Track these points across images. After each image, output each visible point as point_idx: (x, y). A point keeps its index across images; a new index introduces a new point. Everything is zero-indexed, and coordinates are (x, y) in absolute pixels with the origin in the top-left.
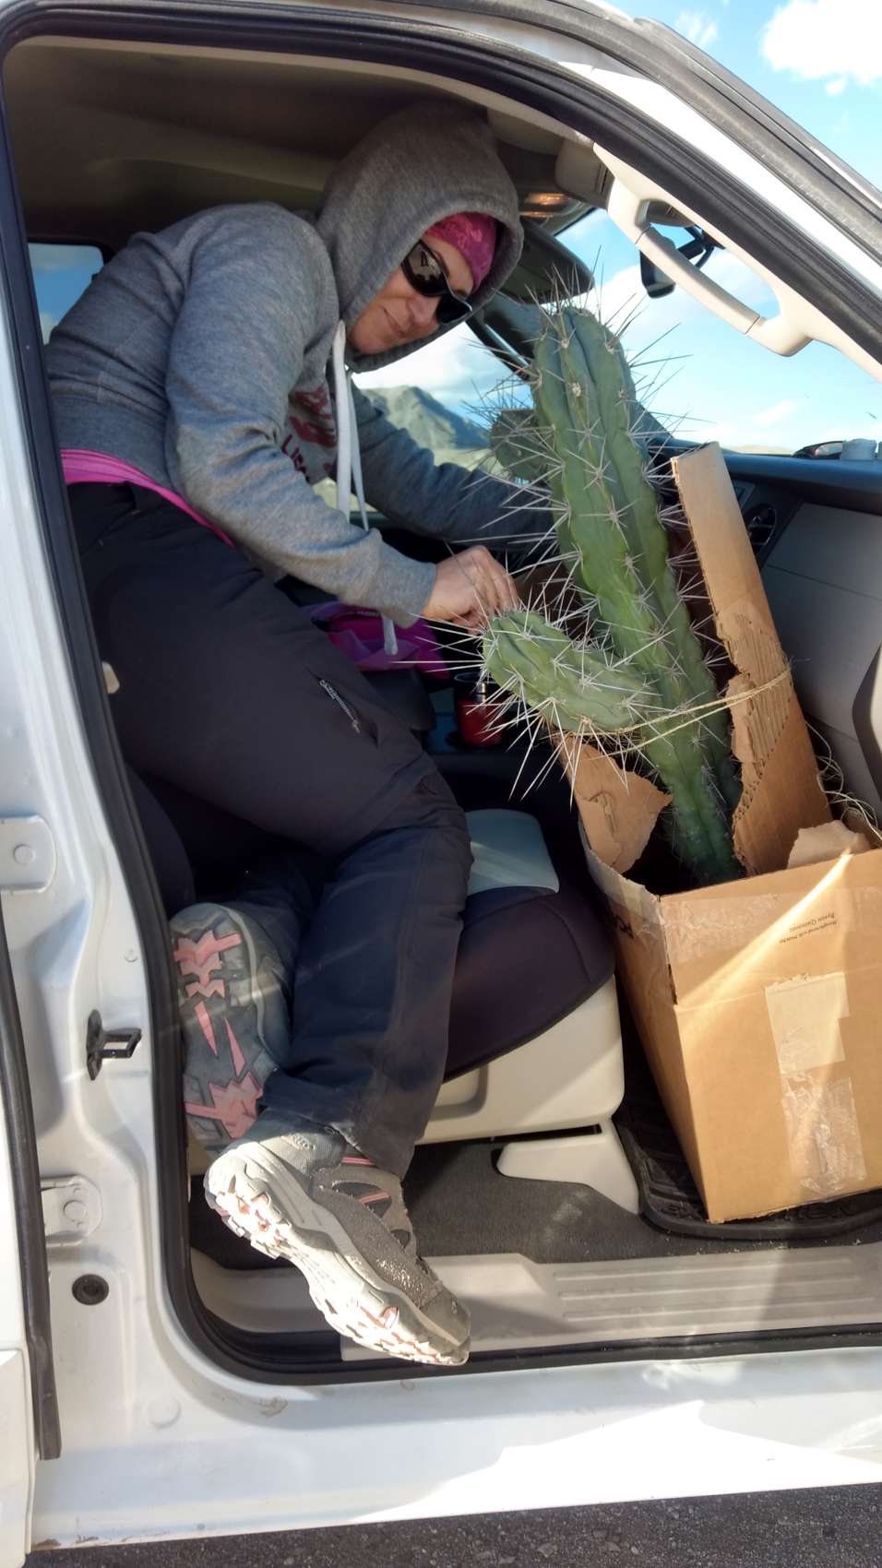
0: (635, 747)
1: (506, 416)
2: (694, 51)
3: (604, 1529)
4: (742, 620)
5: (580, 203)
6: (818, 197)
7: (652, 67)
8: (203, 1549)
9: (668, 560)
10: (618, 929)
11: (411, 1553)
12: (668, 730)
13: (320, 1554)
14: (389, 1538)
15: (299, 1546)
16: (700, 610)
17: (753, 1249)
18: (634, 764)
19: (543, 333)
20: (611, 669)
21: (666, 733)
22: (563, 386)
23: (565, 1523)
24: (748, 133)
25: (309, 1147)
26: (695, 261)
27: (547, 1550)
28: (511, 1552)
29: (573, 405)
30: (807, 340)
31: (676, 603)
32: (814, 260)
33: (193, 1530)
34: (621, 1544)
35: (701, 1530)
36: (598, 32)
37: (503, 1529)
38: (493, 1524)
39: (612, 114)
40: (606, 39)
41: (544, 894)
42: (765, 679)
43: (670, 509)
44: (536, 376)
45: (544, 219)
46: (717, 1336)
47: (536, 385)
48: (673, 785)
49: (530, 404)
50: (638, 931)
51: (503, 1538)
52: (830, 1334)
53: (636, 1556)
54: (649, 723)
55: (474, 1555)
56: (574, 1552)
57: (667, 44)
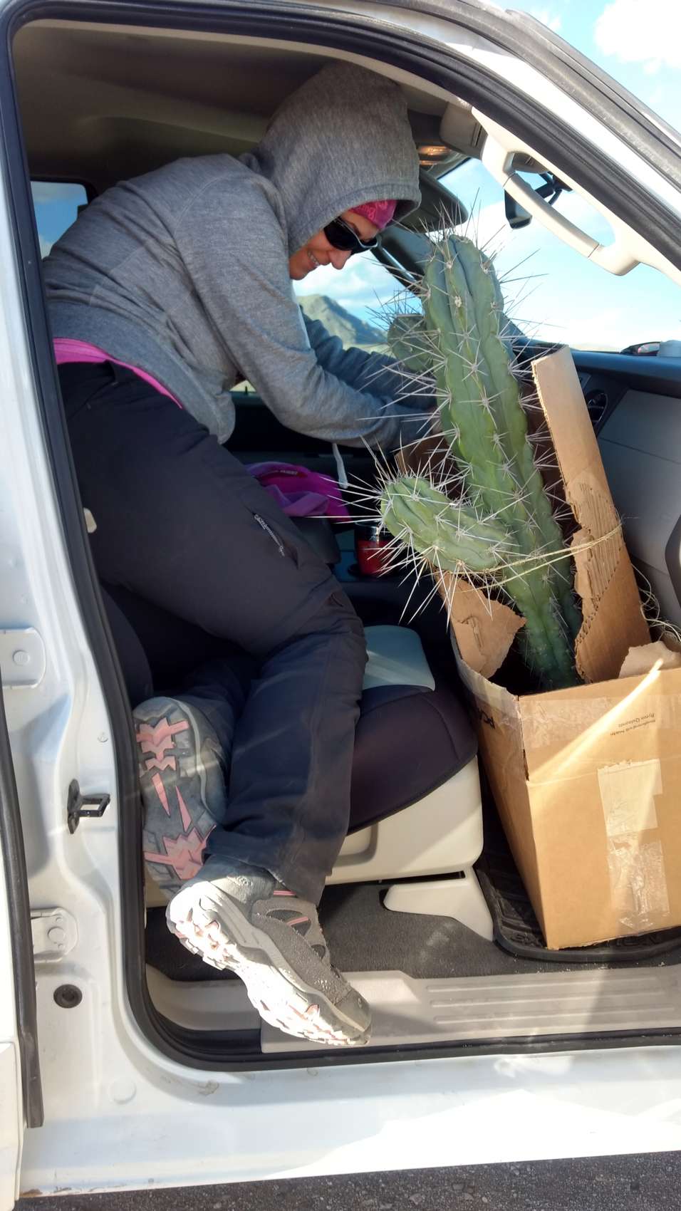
0: (499, 584)
1: (401, 321)
2: (554, 37)
3: (461, 1183)
4: (585, 488)
5: (458, 154)
6: (647, 151)
7: (519, 48)
8: (151, 1196)
9: (527, 437)
10: (482, 721)
11: (312, 1199)
12: (525, 570)
13: (242, 1201)
14: (295, 1189)
15: (225, 1194)
16: (551, 476)
17: (581, 969)
18: (496, 595)
19: (432, 255)
20: (480, 522)
21: (523, 574)
22: (447, 299)
23: (431, 1178)
24: (593, 100)
25: (248, 884)
26: (548, 199)
27: (417, 1199)
28: (389, 1200)
29: (455, 314)
30: (635, 263)
31: (533, 469)
32: (643, 200)
33: (144, 1183)
34: (475, 1195)
35: (536, 1184)
36: (476, 20)
37: (383, 1182)
38: (376, 1178)
39: (486, 83)
40: (483, 25)
41: (424, 691)
42: (601, 534)
43: (529, 398)
44: (426, 290)
45: (430, 166)
46: (552, 1037)
47: (426, 297)
48: (526, 612)
49: (421, 311)
50: (499, 723)
51: (383, 1189)
52: (639, 1035)
53: (486, 1204)
54: (509, 565)
55: (361, 1202)
56: (438, 1201)
57: (530, 29)
